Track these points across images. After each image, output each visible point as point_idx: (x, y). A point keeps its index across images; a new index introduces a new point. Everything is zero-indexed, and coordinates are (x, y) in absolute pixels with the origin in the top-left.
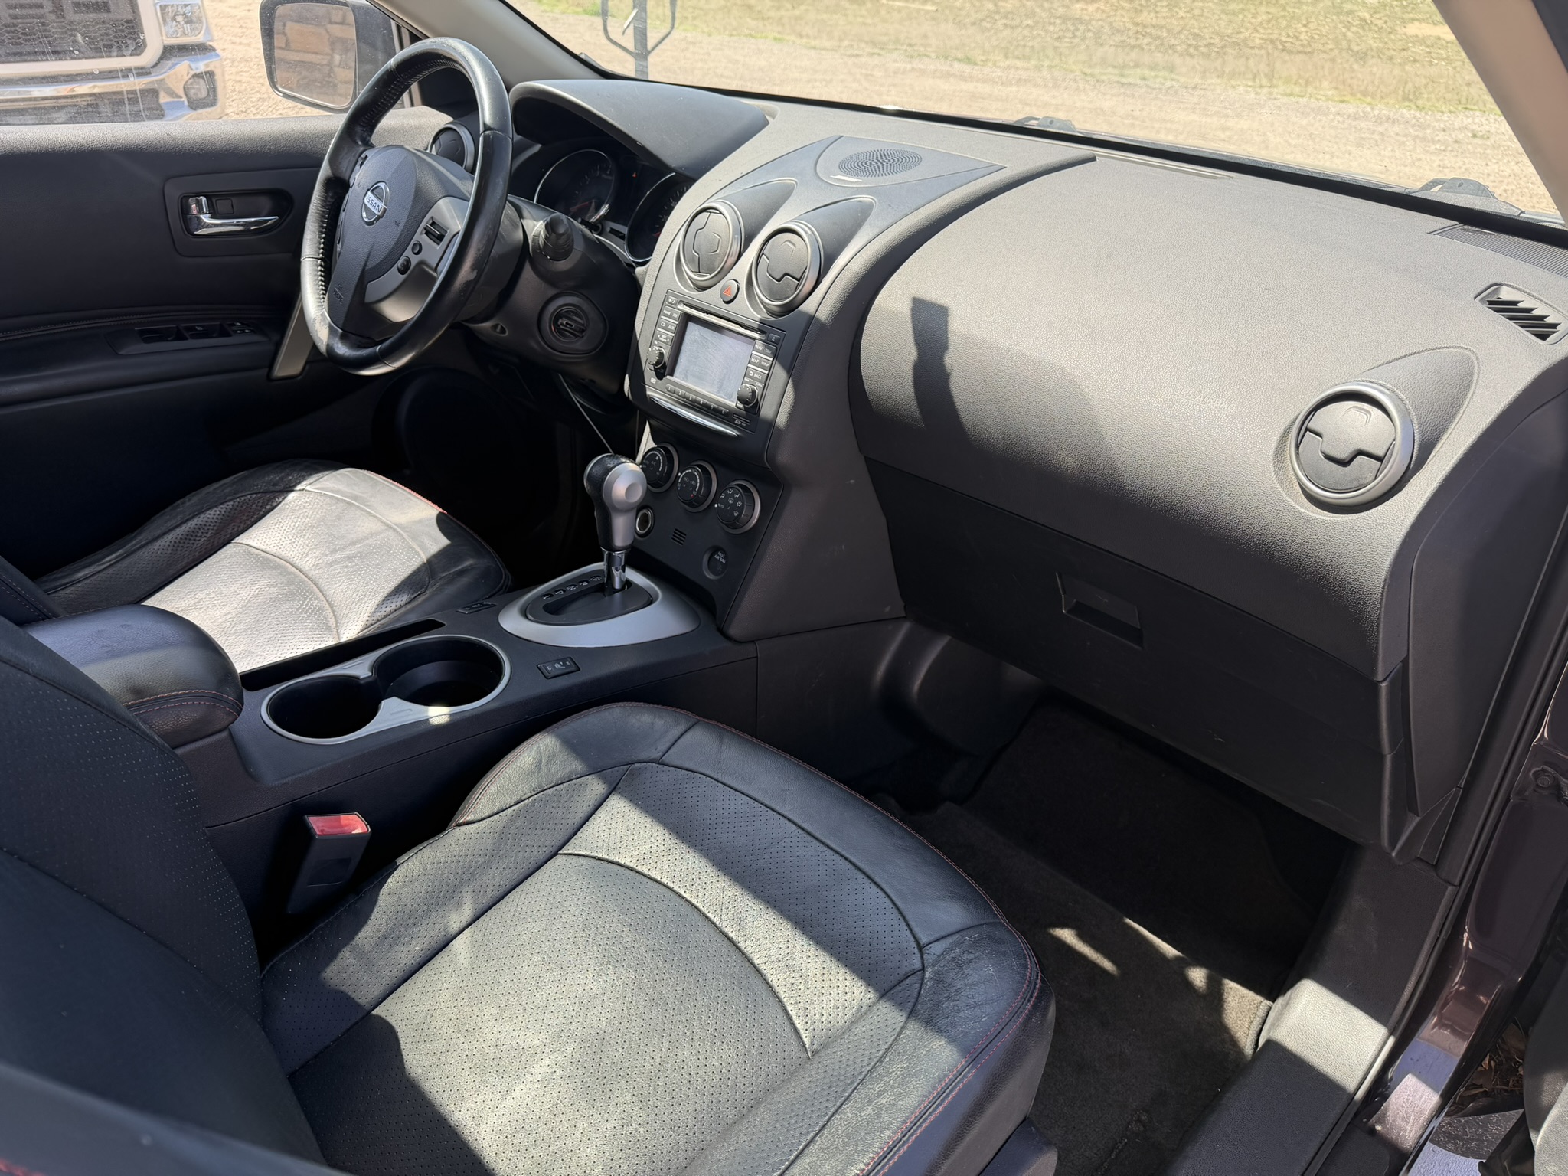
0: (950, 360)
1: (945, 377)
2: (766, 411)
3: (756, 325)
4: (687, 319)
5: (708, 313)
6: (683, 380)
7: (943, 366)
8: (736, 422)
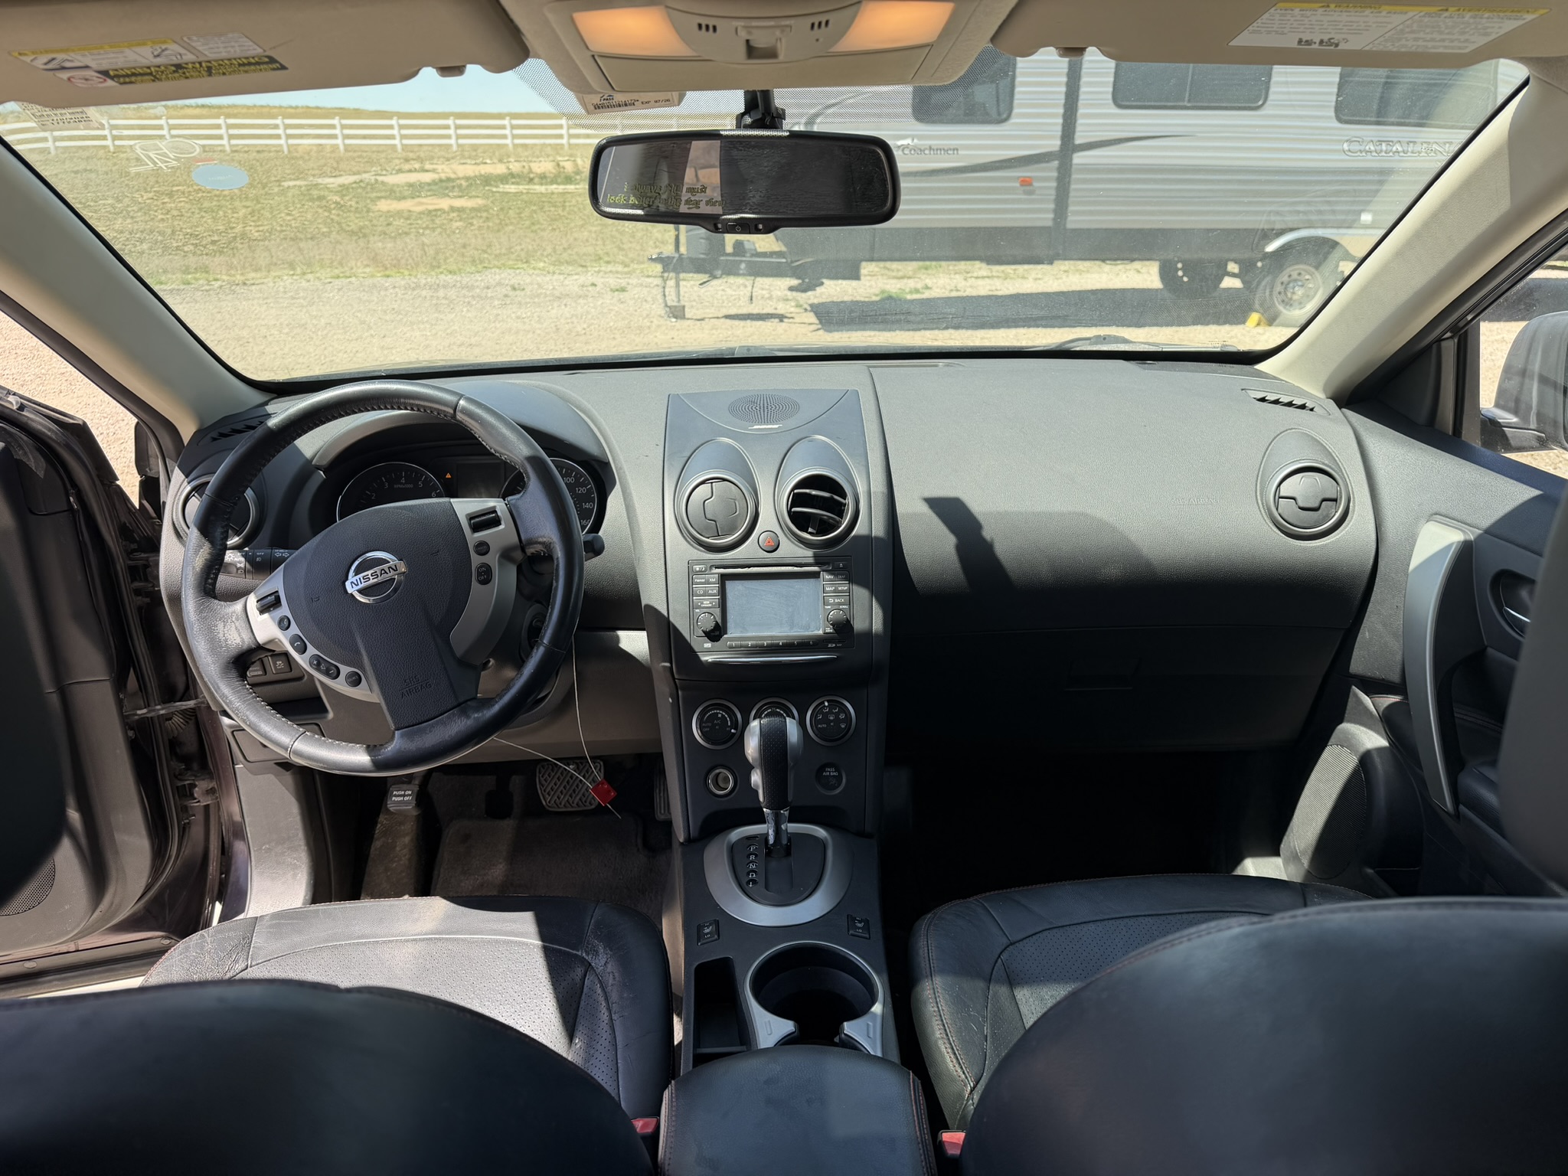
0: (987, 533)
1: (988, 547)
2: (859, 625)
3: (811, 560)
4: (724, 578)
5: (749, 566)
6: (742, 632)
7: (984, 540)
8: (830, 646)
